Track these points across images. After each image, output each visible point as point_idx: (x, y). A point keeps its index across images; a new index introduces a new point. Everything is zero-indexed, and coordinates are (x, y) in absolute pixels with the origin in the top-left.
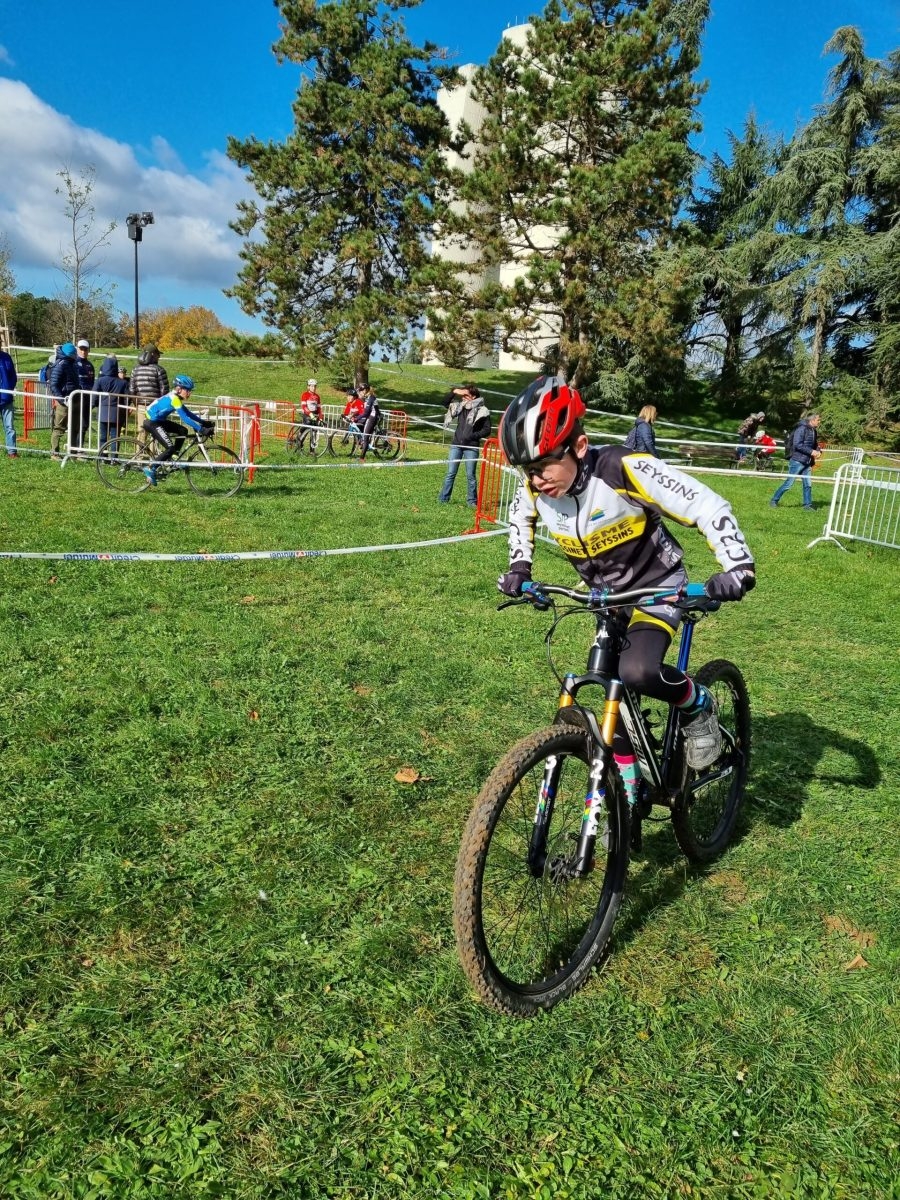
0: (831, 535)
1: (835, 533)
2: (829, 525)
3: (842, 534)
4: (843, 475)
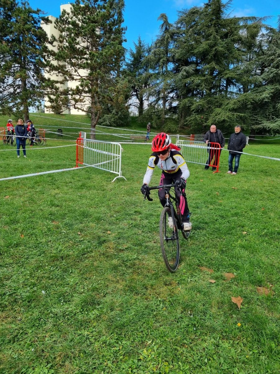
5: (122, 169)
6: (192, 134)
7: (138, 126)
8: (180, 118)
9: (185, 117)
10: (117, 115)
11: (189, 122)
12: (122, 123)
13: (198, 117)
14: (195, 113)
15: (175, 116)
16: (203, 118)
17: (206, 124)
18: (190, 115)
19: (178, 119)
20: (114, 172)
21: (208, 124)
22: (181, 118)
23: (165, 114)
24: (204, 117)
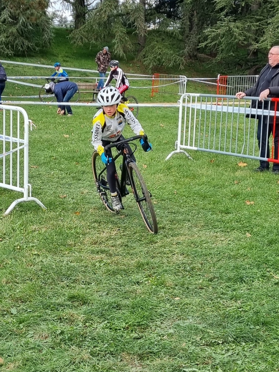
0: (181, 149)
1: (184, 146)
2: (179, 142)
3: (189, 147)
4: (184, 101)
5: (31, 177)
6: (222, 74)
7: (74, 54)
8: (187, 30)
9: (201, 28)
10: (13, 24)
11: (213, 39)
12: (28, 47)
13: (236, 27)
14: (226, 15)
15: (174, 26)
16: (249, 30)
17: (256, 46)
18: (213, 23)
19: (182, 33)
20: (10, 187)
21: (263, 45)
22: (191, 29)
23: (147, 21)
24: (253, 28)
